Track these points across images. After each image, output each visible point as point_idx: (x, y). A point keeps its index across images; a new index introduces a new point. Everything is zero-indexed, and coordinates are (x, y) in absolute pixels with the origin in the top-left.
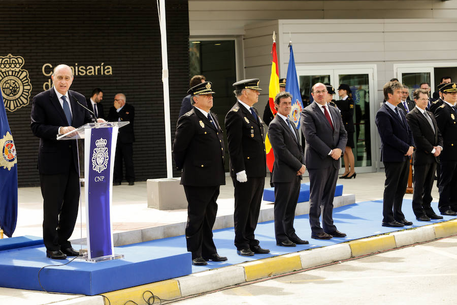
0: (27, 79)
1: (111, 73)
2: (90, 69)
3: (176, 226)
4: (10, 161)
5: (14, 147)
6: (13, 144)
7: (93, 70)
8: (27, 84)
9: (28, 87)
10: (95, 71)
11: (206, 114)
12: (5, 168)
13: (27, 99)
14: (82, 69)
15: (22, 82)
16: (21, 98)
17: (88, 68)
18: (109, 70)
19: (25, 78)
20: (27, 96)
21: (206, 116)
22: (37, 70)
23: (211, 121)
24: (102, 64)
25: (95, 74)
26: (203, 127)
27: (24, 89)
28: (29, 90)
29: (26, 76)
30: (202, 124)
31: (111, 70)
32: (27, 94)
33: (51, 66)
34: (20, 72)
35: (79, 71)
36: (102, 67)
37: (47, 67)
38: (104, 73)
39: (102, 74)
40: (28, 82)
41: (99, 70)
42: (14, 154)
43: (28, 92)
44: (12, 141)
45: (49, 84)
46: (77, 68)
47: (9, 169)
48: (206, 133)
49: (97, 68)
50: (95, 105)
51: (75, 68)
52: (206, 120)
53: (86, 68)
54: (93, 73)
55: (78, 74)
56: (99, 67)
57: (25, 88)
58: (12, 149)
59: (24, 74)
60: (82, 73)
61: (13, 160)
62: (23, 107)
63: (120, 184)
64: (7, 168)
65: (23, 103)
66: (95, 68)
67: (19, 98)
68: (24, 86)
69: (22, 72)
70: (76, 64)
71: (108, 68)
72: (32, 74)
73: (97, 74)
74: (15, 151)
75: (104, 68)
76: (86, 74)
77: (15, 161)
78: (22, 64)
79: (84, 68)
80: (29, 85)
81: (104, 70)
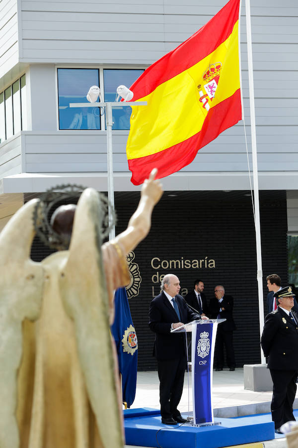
0: (137, 272)
1: (214, 266)
2: (195, 262)
3: (265, 404)
4: (133, 348)
5: (136, 337)
6: (135, 334)
7: (197, 264)
8: (137, 276)
9: (138, 279)
10: (199, 264)
11: (288, 312)
12: (128, 353)
13: (137, 290)
14: (187, 262)
15: (133, 274)
16: (132, 289)
17: (193, 262)
18: (213, 264)
19: (136, 271)
20: (137, 287)
21: (288, 315)
22: (146, 264)
23: (292, 318)
24: (206, 258)
25: (199, 266)
26: (285, 323)
27: (134, 281)
28: (139, 282)
29: (136, 269)
30: (284, 321)
31: (214, 263)
32: (137, 285)
33: (159, 260)
34: (131, 266)
35: (184, 264)
36: (206, 261)
37: (156, 261)
38: (208, 266)
39: (206, 267)
40: (138, 275)
41: (203, 264)
42: (136, 342)
43: (138, 284)
44: (134, 332)
45: (158, 276)
46: (182, 261)
47: (132, 354)
48: (287, 328)
49: (201, 261)
50: (199, 295)
51: (181, 262)
52: (288, 318)
53: (191, 261)
54: (198, 266)
55: (184, 267)
56: (203, 260)
57: (136, 279)
58: (134, 339)
59: (135, 267)
60: (188, 266)
61: (135, 347)
62: (133, 297)
63: (222, 370)
64: (130, 354)
65: (134, 294)
66: (199, 262)
67: (130, 289)
68: (134, 278)
69: (133, 265)
70: (182, 258)
71: (212, 262)
72: (142, 267)
73: (201, 267)
74: (137, 340)
75: (207, 261)
76: (191, 266)
77: (137, 348)
78: (133, 258)
79: (190, 262)
80: (139, 277)
81: (208, 264)
